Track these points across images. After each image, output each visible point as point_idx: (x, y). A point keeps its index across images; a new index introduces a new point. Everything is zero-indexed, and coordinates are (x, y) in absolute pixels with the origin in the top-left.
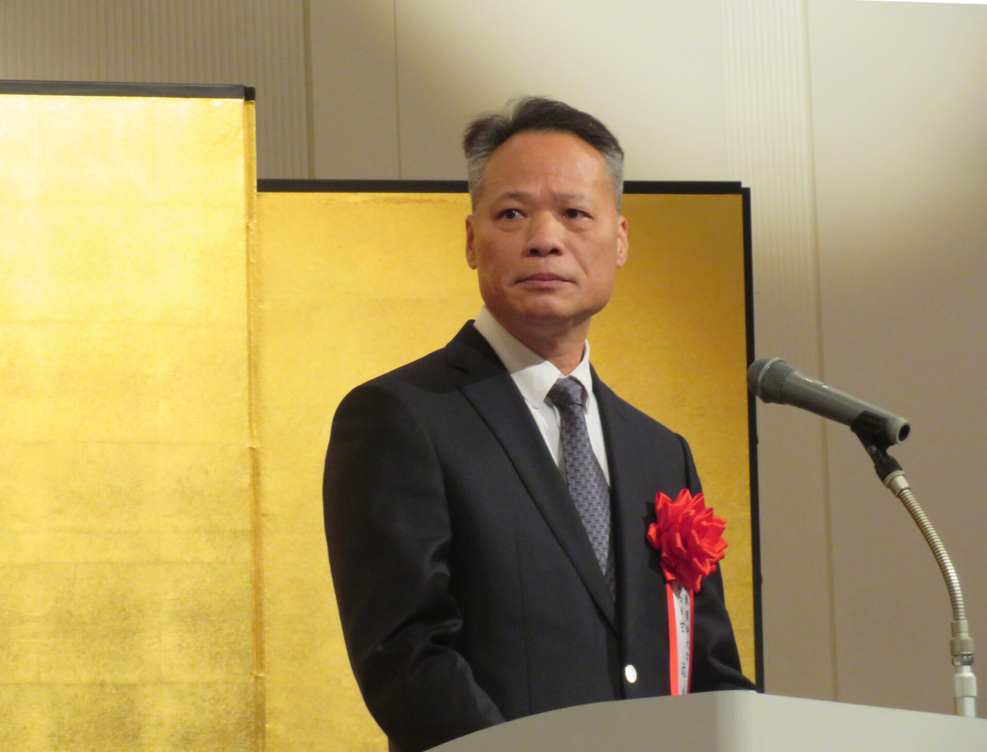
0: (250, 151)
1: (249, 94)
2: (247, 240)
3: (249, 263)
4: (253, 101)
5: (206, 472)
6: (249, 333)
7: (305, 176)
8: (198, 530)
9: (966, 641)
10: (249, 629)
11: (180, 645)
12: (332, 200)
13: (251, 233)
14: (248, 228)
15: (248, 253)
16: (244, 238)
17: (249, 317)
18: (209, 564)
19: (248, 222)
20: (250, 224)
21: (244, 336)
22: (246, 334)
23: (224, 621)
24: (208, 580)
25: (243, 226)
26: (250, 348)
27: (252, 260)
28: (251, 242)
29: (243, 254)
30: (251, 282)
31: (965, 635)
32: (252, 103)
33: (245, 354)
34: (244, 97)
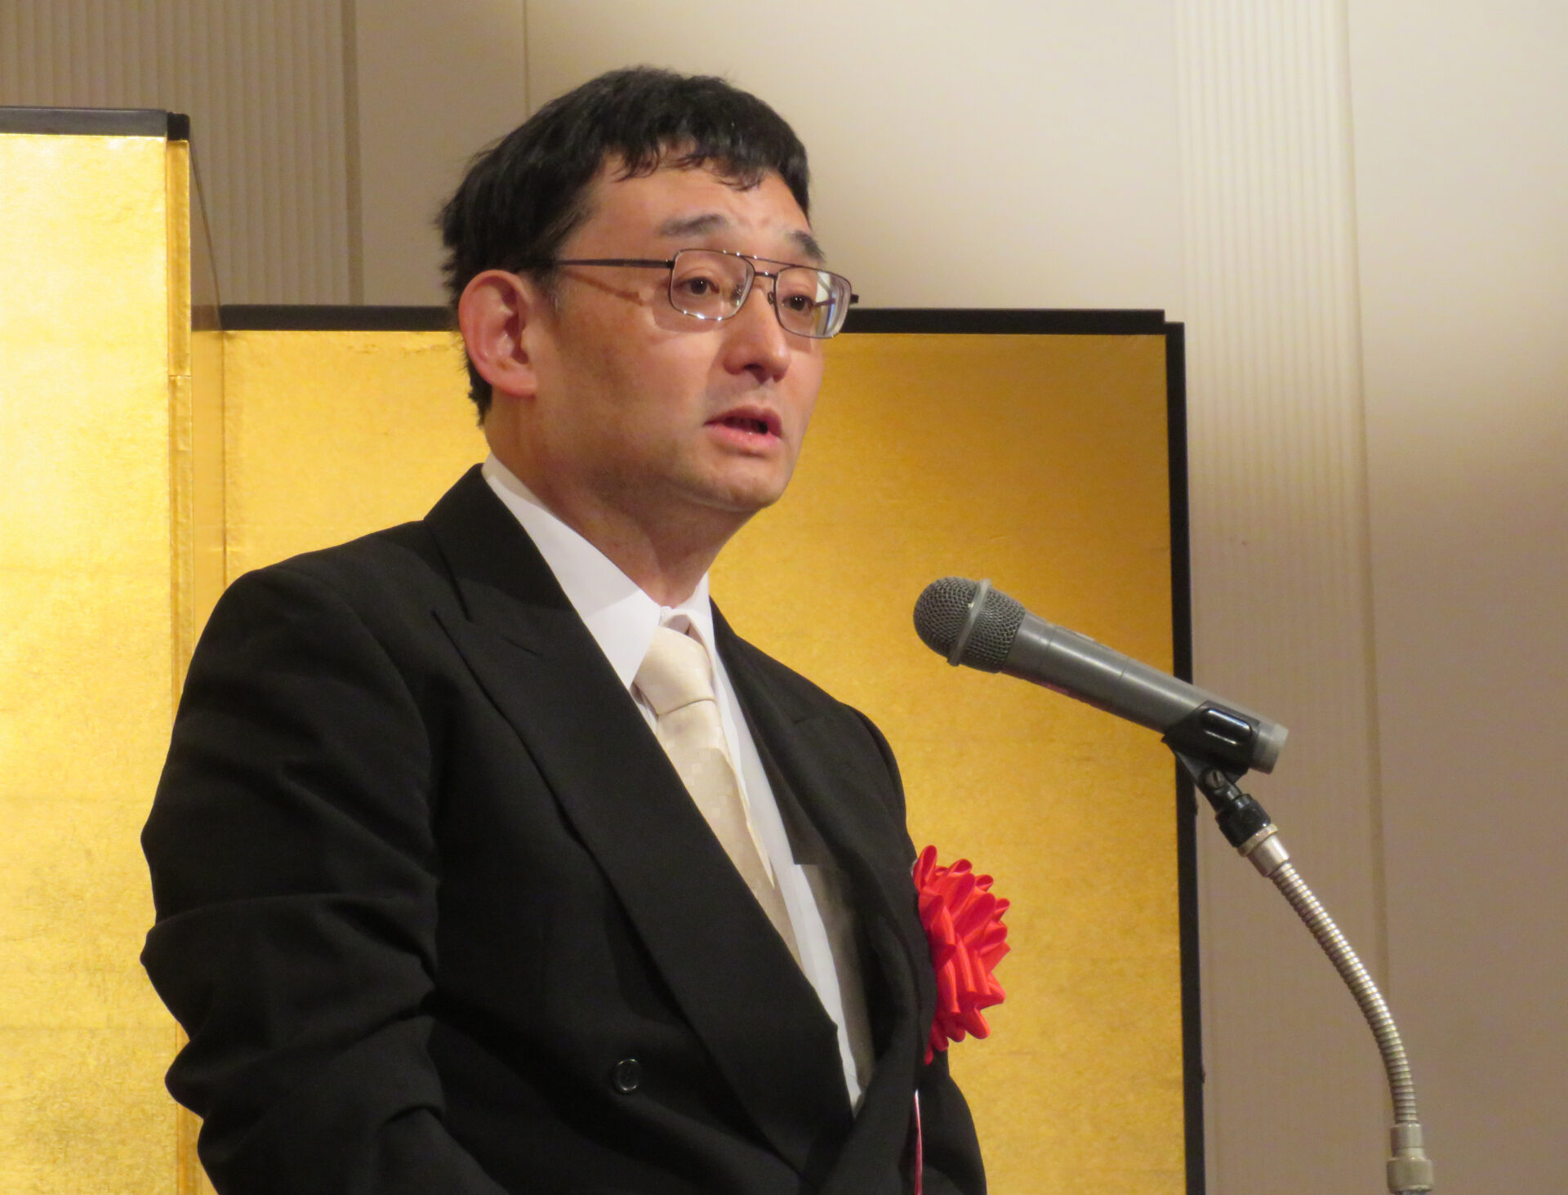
0: (179, 236)
1: (177, 128)
2: (172, 409)
3: (174, 452)
4: (186, 141)
5: (88, 853)
6: (175, 586)
7: (343, 299)
8: (71, 967)
9: (1417, 1164)
10: (171, 1158)
11: (35, 1187)
12: (373, 346)
13: (179, 395)
14: (173, 384)
15: (172, 434)
16: (165, 402)
17: (175, 556)
18: (93, 1032)
19: (172, 373)
20: (179, 377)
21: (163, 590)
22: (167, 588)
23: (123, 1142)
24: (92, 1062)
25: (163, 379)
26: (176, 614)
27: (182, 447)
28: (180, 412)
29: (163, 436)
30: (179, 489)
31: (1416, 1154)
32: (184, 144)
33: (166, 627)
34: (166, 133)
